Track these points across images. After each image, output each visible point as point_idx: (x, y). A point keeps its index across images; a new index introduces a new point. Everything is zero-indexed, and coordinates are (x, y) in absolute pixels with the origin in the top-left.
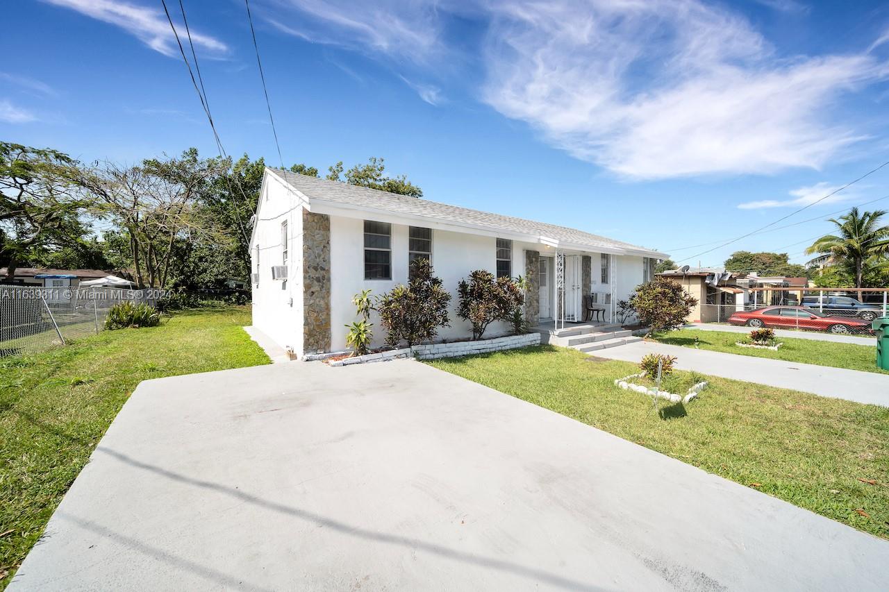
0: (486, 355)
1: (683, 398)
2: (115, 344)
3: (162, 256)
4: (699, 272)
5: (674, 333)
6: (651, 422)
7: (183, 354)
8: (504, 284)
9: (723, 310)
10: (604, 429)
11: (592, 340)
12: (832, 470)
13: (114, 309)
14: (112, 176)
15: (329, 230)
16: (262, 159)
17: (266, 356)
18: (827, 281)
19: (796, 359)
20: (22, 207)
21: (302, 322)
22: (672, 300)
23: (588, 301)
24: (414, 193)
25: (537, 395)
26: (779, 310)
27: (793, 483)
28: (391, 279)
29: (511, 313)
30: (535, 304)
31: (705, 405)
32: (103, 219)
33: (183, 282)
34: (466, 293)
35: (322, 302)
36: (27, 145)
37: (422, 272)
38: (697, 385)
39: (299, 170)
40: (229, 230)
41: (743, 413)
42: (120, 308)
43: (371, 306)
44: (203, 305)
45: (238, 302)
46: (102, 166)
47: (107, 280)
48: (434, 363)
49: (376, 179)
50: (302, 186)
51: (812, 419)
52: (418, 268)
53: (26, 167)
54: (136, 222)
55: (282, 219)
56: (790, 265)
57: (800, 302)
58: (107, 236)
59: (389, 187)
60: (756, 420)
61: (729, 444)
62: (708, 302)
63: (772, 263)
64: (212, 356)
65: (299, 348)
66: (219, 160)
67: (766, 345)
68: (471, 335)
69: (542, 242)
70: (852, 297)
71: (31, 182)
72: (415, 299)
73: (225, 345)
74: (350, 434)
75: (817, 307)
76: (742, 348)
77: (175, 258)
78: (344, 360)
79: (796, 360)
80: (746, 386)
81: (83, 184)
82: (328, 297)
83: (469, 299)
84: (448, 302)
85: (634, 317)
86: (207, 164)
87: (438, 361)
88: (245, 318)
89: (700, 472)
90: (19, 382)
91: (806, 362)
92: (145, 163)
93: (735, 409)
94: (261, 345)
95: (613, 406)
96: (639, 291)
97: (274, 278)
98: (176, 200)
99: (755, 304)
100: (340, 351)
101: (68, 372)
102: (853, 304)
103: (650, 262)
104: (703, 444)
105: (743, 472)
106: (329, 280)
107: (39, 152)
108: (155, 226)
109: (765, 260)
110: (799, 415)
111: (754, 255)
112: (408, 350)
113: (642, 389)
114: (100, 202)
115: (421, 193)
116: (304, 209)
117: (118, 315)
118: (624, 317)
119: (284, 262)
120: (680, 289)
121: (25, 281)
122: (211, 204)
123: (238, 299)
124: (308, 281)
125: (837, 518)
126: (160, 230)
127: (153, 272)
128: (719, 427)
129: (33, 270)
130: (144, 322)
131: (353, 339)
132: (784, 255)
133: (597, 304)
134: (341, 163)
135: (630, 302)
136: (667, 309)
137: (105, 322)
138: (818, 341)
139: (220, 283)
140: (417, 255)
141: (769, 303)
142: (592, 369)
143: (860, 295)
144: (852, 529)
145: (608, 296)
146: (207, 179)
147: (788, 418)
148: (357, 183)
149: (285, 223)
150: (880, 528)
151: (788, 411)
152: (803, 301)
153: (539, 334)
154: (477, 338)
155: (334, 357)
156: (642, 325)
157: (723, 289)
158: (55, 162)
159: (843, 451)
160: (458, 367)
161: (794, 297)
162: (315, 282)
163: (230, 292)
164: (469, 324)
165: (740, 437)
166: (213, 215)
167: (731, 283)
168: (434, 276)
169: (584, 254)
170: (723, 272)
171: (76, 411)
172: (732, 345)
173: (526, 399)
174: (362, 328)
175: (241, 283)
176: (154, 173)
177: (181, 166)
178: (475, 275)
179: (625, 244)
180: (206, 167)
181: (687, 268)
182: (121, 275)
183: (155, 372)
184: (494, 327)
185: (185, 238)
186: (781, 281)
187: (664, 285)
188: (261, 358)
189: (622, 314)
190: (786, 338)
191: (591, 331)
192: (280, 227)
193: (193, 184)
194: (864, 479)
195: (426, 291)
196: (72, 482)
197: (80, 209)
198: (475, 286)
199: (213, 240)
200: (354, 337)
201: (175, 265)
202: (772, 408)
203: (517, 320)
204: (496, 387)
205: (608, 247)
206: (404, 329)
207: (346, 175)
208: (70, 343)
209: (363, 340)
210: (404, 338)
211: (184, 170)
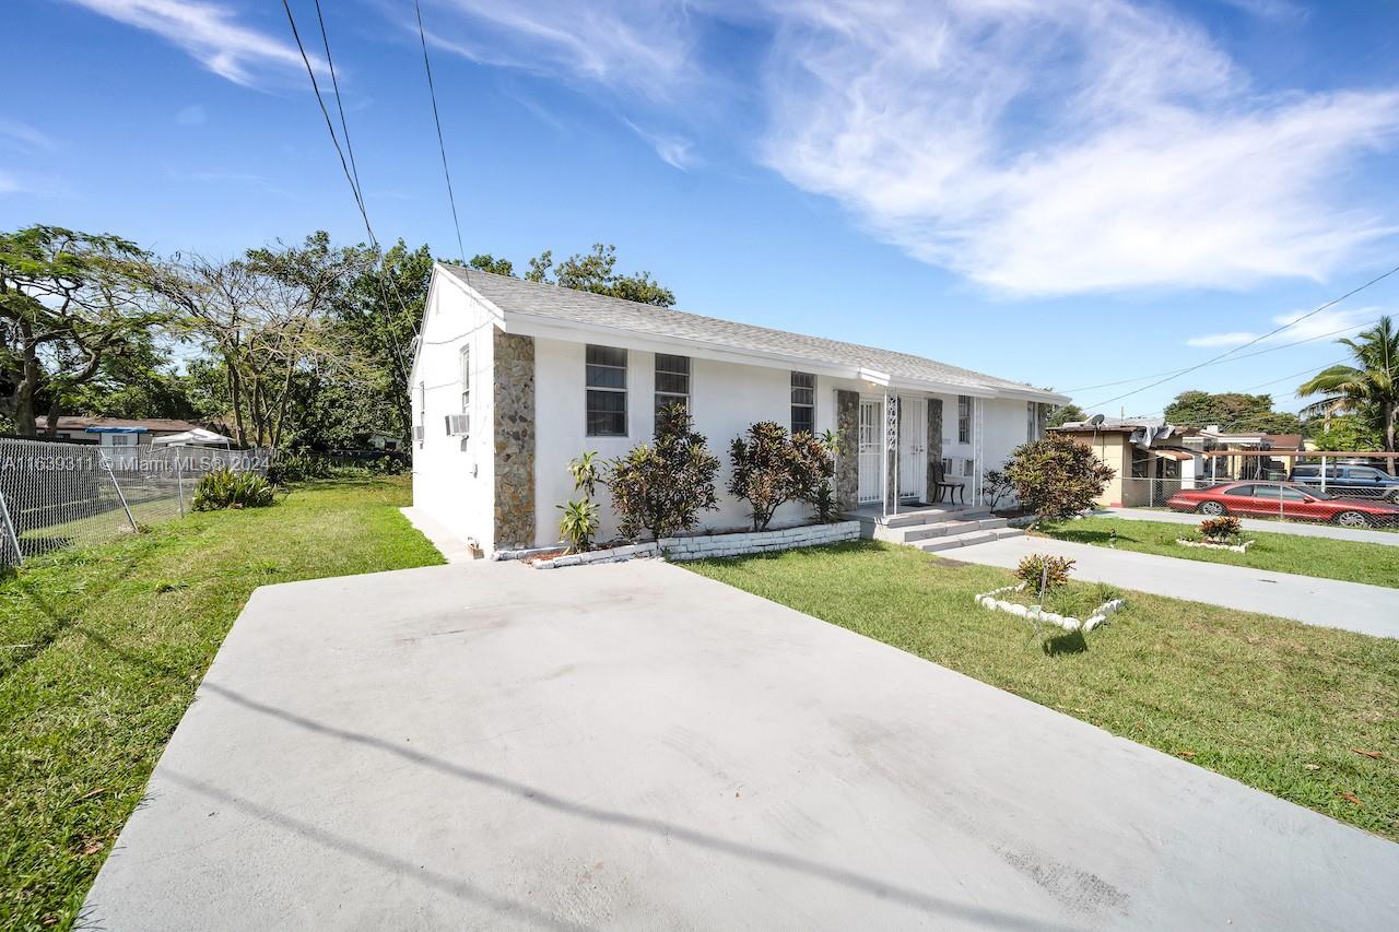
0: (774, 554)
1: (1083, 623)
2: (211, 532)
3: (273, 399)
4: (1120, 424)
5: (1077, 523)
6: (1029, 659)
7: (314, 549)
8: (802, 444)
9: (1159, 486)
10: (955, 667)
11: (943, 532)
12: (1313, 735)
13: (207, 480)
14: (200, 275)
15: (533, 359)
16: (426, 248)
17: (438, 552)
18: (1337, 441)
19: (1273, 566)
20: (68, 324)
21: (492, 501)
22: (1071, 469)
23: (937, 470)
24: (663, 299)
25: (853, 615)
26: (1252, 487)
27: (1246, 754)
28: (626, 435)
29: (814, 489)
30: (852, 475)
31: (1117, 635)
32: (187, 341)
33: (306, 439)
34: (743, 458)
35: (522, 471)
36: (75, 230)
37: (676, 425)
38: (1107, 605)
39: (484, 263)
40: (377, 358)
41: (1178, 649)
42: (216, 478)
43: (596, 476)
44: (336, 474)
45: (389, 470)
46: (186, 260)
47: (192, 436)
48: (694, 566)
49: (602, 278)
50: (493, 293)
51: (1289, 659)
52: (668, 418)
53: (75, 262)
54: (235, 345)
55: (462, 342)
56: (1274, 414)
57: (1289, 474)
58: (192, 367)
59: (623, 290)
60: (1196, 659)
61: (1150, 695)
62: (1135, 474)
63: (1244, 411)
64: (357, 551)
65: (487, 541)
66: (361, 250)
67: (1227, 543)
68: (751, 523)
69: (864, 377)
70: (1376, 466)
71: (82, 286)
72: (665, 467)
73: (373, 535)
74: (569, 669)
75: (1315, 483)
76: (1186, 548)
77: (294, 402)
78: (555, 560)
79: (1273, 568)
80: (1187, 608)
81: (157, 288)
82: (532, 462)
83: (747, 468)
84: (715, 472)
85: (1010, 497)
86: (343, 256)
87: (699, 563)
88: (401, 495)
89: (1101, 734)
90: (80, 586)
91: (1290, 572)
92: (249, 255)
93: (1166, 643)
94: (428, 536)
95: (971, 633)
96: (1020, 455)
97: (448, 433)
98: (296, 312)
99: (1213, 478)
100: (551, 546)
101: (148, 572)
102: (1378, 479)
103: (1039, 409)
104: (1110, 693)
105: (1169, 735)
106: (533, 436)
107: (93, 240)
108: (265, 352)
109: (1233, 405)
110: (1268, 652)
111: (1214, 398)
112: (653, 545)
113: (1018, 609)
114: (182, 316)
115: (673, 298)
116: (496, 328)
117: (212, 488)
118: (995, 497)
119: (464, 409)
120: (1086, 453)
121: (72, 436)
122: (348, 317)
123: (389, 466)
124: (501, 439)
125: (1312, 804)
126: (273, 359)
127: (261, 423)
128: (1137, 668)
129: (83, 420)
130: (250, 500)
131: (570, 527)
132: (1265, 398)
133: (953, 474)
134: (549, 253)
135: (1005, 473)
136: (1062, 484)
137: (194, 499)
138: (1314, 538)
139: (363, 440)
140: (665, 398)
141: (1237, 477)
142: (941, 578)
143: (1390, 464)
144: (1332, 822)
145: (969, 463)
146: (342, 279)
147: (1250, 657)
148: (573, 286)
149: (465, 350)
150: (1378, 821)
151: (1251, 647)
152: (1294, 472)
153: (858, 523)
154: (760, 527)
155: (539, 555)
156: (1023, 511)
157: (1160, 454)
158: (118, 255)
159: (1334, 708)
160: (730, 571)
161: (1280, 466)
162: (513, 441)
163: (377, 455)
164: (747, 505)
165: (1169, 683)
166: (351, 335)
167: (1174, 443)
168: (693, 430)
169: (931, 396)
170: (1161, 424)
171: (166, 629)
172: (1171, 543)
173: (835, 621)
174: (583, 511)
175: (393, 440)
176: (264, 270)
177: (304, 260)
178: (757, 430)
179: (998, 380)
180: (341, 261)
181: (1101, 418)
182: (212, 428)
183: (275, 575)
184: (787, 511)
185: (309, 370)
186: (1258, 440)
187: (1060, 447)
188: (429, 556)
189: (992, 492)
190: (1262, 533)
191: (940, 519)
192: (459, 354)
193: (322, 287)
194: (1363, 750)
195: (682, 454)
196: (174, 728)
197: (154, 326)
198: (756, 447)
199: (351, 373)
200: (570, 525)
201: (294, 412)
202: (1225, 641)
203: (823, 501)
204: (789, 603)
205: (970, 386)
206: (647, 513)
207: (556, 272)
208: (145, 531)
209: (585, 530)
210: (646, 526)
211: (308, 265)
